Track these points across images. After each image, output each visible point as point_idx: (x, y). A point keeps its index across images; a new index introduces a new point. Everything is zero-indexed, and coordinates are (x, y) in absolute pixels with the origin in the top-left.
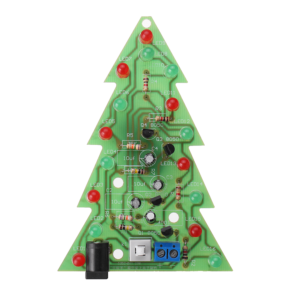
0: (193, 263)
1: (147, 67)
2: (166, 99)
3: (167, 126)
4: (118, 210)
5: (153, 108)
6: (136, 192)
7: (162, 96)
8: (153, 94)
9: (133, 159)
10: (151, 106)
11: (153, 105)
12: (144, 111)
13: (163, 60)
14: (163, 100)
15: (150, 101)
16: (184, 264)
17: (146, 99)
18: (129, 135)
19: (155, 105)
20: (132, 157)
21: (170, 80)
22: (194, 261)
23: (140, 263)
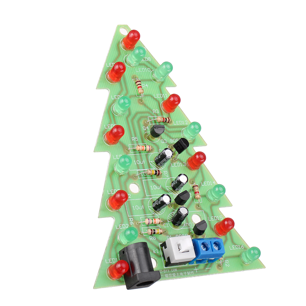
0: (227, 264)
1: (134, 73)
2: (160, 102)
4: (141, 216)
5: (151, 112)
6: (154, 196)
7: (156, 100)
8: (147, 98)
9: (143, 162)
10: (148, 110)
12: (143, 115)
13: (148, 65)
14: (157, 103)
15: (145, 105)
16: (219, 266)
17: (141, 104)
18: (134, 139)
19: (151, 108)
20: (142, 160)
21: (159, 84)
22: (227, 262)
23: (176, 270)
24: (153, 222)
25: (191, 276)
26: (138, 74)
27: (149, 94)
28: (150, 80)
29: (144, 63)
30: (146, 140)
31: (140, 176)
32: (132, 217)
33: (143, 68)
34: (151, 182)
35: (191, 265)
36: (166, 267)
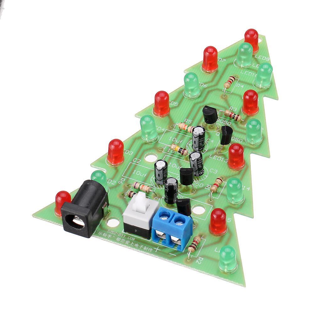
0: (199, 261)
1: (238, 73)
5: (227, 107)
8: (233, 96)
9: (180, 142)
10: (225, 105)
11: (229, 104)
15: (226, 101)
17: (223, 98)
18: (187, 121)
19: (231, 105)
22: (201, 259)
23: (133, 239)
24: (139, 188)
25: (146, 251)
32: (126, 178)
35: (155, 243)
36: (125, 232)
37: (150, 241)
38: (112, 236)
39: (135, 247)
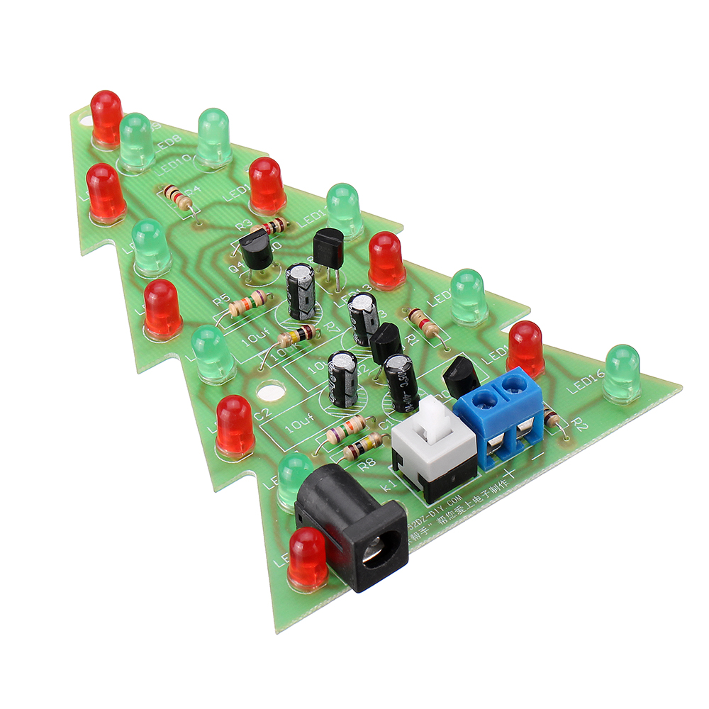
0: (579, 426)
1: (155, 180)
2: (246, 203)
3: (291, 243)
5: (233, 232)
7: (234, 204)
8: (210, 212)
9: (265, 334)
10: (226, 232)
11: (228, 228)
12: (216, 248)
13: (180, 150)
14: (240, 209)
15: (213, 227)
16: (562, 438)
17: (201, 229)
18: (219, 300)
19: (231, 225)
20: (260, 331)
21: (225, 172)
22: (578, 421)
23: (459, 498)
24: (345, 431)
25: (502, 491)
26: (166, 178)
27: (211, 201)
28: (200, 176)
29: (168, 151)
30: (249, 289)
31: (272, 362)
32: (295, 449)
33: (172, 162)
34: (306, 361)
35: (491, 470)
36: (430, 504)
37: (480, 475)
38: (427, 527)
39: (478, 505)
